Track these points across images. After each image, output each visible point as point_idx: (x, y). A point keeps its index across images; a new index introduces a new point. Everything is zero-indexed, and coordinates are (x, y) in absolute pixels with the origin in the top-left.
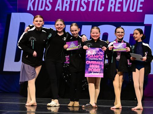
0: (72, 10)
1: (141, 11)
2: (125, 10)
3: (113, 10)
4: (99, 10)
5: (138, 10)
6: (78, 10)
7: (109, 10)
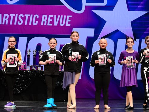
0: (11, 23)
1: (69, 25)
2: (56, 24)
3: (45, 24)
4: (34, 24)
5: (67, 25)
6: (15, 24)
7: (42, 24)
